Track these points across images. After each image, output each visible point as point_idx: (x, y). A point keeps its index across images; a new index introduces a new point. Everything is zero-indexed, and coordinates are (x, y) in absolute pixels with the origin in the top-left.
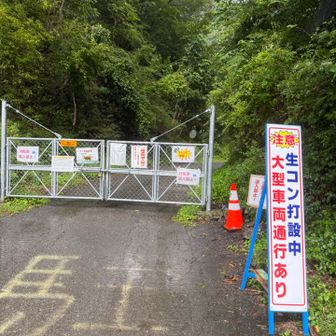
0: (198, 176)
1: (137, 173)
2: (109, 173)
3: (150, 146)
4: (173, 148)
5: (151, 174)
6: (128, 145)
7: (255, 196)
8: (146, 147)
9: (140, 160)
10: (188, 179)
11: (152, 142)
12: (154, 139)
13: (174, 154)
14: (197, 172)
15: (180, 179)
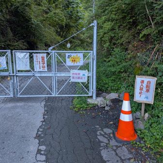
0: (87, 75)
1: (39, 75)
2: (17, 76)
3: (48, 54)
4: (67, 55)
5: (51, 75)
6: (31, 54)
7: (140, 93)
8: (45, 55)
9: (41, 65)
10: (79, 78)
11: (49, 51)
12: (51, 48)
13: (67, 60)
14: (85, 72)
15: (73, 78)
